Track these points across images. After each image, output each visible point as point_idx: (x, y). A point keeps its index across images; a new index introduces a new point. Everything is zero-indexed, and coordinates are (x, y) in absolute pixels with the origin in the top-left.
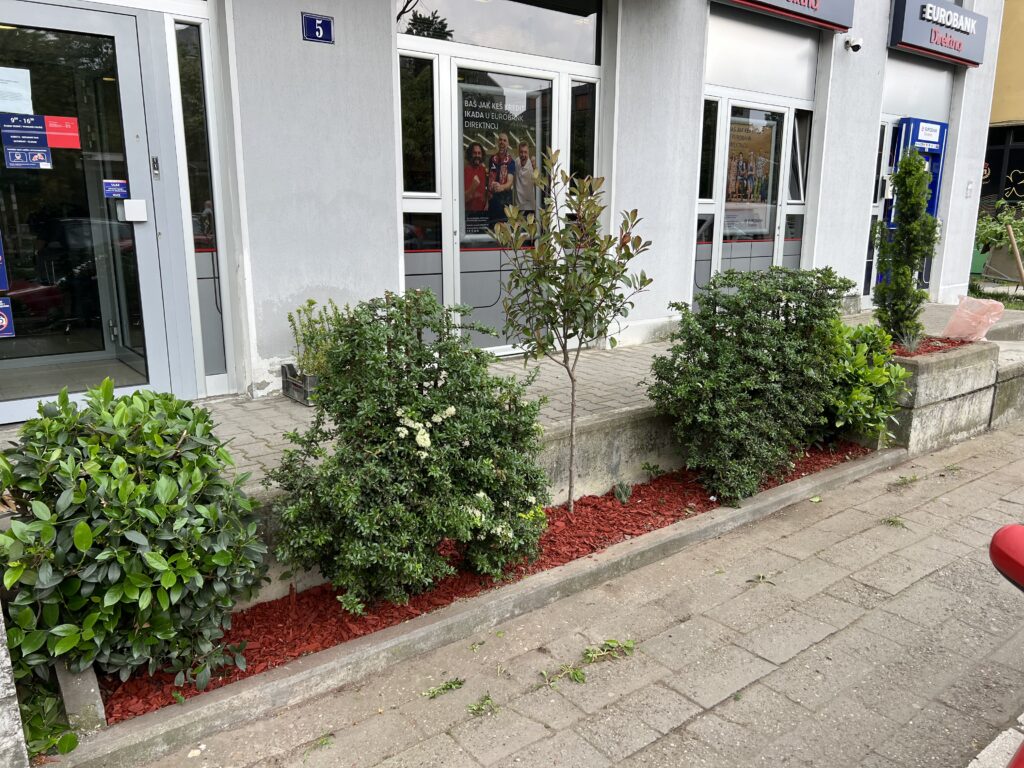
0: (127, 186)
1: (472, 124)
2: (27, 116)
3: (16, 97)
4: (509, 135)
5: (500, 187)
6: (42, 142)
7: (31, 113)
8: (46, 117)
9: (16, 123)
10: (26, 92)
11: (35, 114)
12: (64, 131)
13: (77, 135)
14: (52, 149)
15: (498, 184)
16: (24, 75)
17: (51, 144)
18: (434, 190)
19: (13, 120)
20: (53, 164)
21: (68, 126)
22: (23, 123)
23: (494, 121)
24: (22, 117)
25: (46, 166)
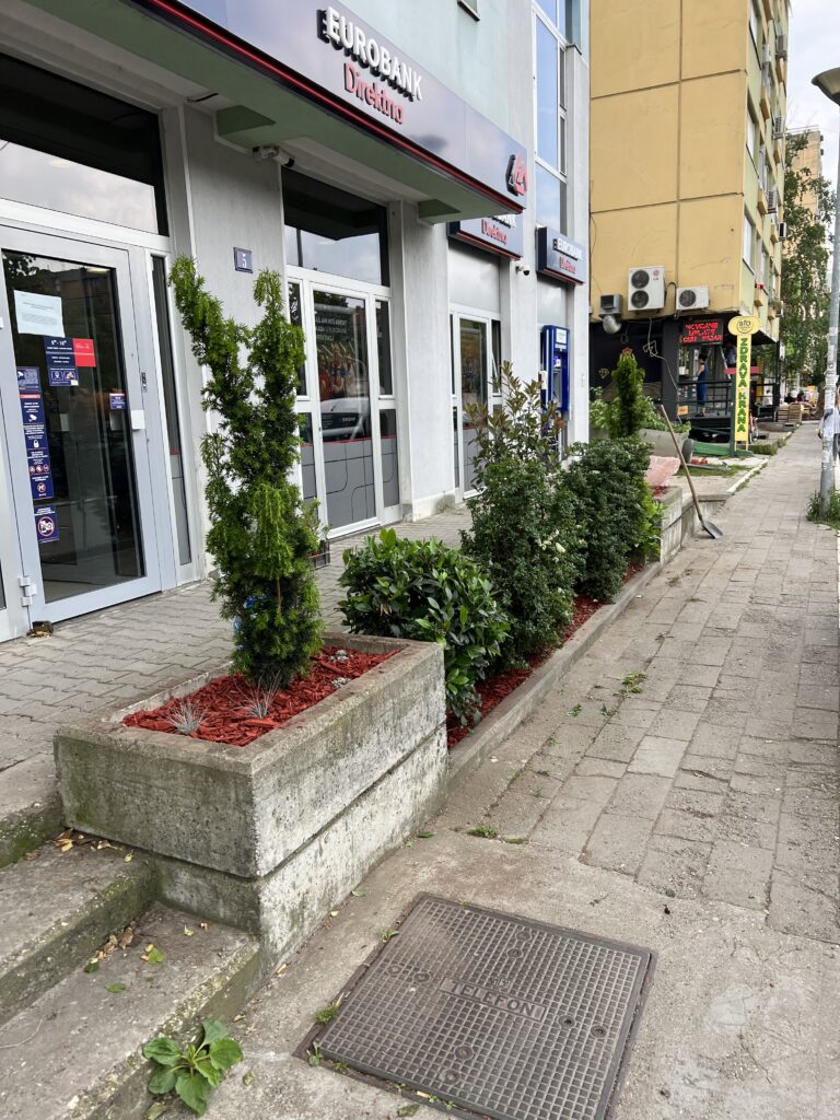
0: (127, 398)
2: (61, 339)
4: (340, 345)
5: (337, 389)
6: (72, 362)
7: (63, 336)
8: (74, 340)
9: (56, 345)
10: (60, 317)
11: (66, 335)
12: (85, 351)
13: (93, 354)
14: (79, 368)
15: (336, 386)
16: (57, 302)
17: (77, 364)
18: (305, 393)
19: (53, 343)
20: (79, 382)
21: (87, 347)
22: (59, 346)
23: (331, 334)
24: (57, 339)
25: (75, 383)
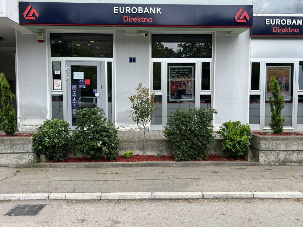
0: (97, 91)
1: (173, 75)
2: (83, 80)
3: (81, 77)
4: (184, 77)
5: (181, 89)
6: (84, 84)
8: (85, 80)
10: (83, 76)
12: (88, 82)
14: (86, 85)
15: (180, 88)
16: (83, 73)
17: (86, 84)
18: (160, 90)
19: (80, 80)
23: (180, 74)
24: (82, 80)
25: (85, 87)
